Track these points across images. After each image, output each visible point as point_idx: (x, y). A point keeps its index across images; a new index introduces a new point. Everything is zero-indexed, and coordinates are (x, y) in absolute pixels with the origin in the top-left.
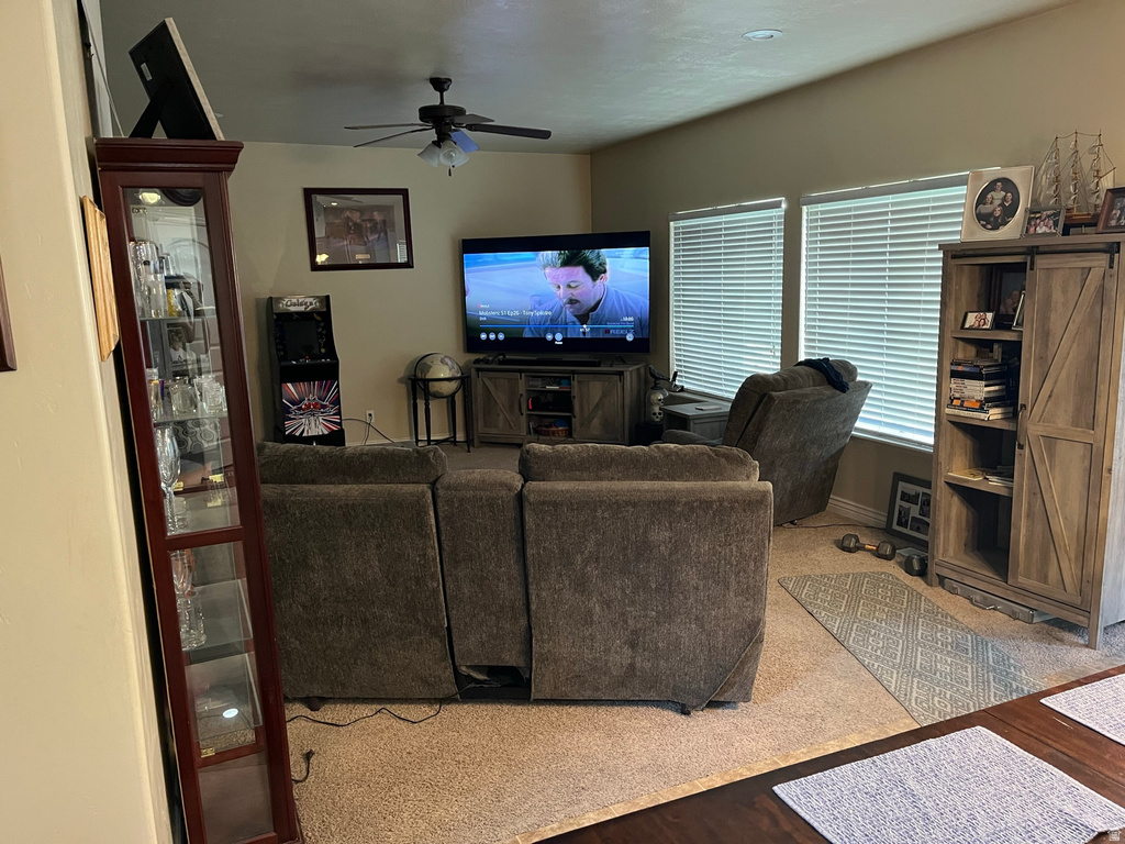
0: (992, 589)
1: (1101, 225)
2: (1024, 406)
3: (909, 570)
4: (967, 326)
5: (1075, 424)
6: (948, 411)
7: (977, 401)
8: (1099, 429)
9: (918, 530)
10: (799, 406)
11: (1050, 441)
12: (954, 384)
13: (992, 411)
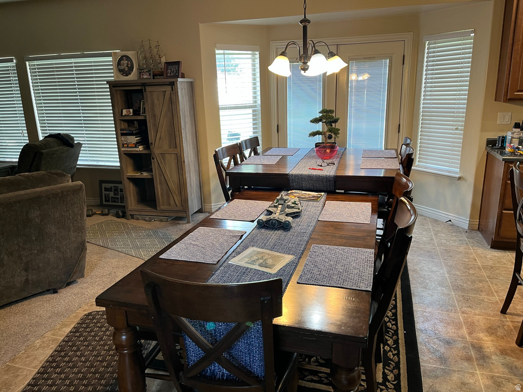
0: (152, 214)
1: (165, 75)
2: (151, 143)
3: (118, 216)
4: (123, 115)
5: (170, 147)
6: (123, 149)
7: (134, 144)
8: (178, 147)
9: (115, 202)
10: (55, 156)
11: (163, 154)
12: (123, 138)
13: (140, 147)
